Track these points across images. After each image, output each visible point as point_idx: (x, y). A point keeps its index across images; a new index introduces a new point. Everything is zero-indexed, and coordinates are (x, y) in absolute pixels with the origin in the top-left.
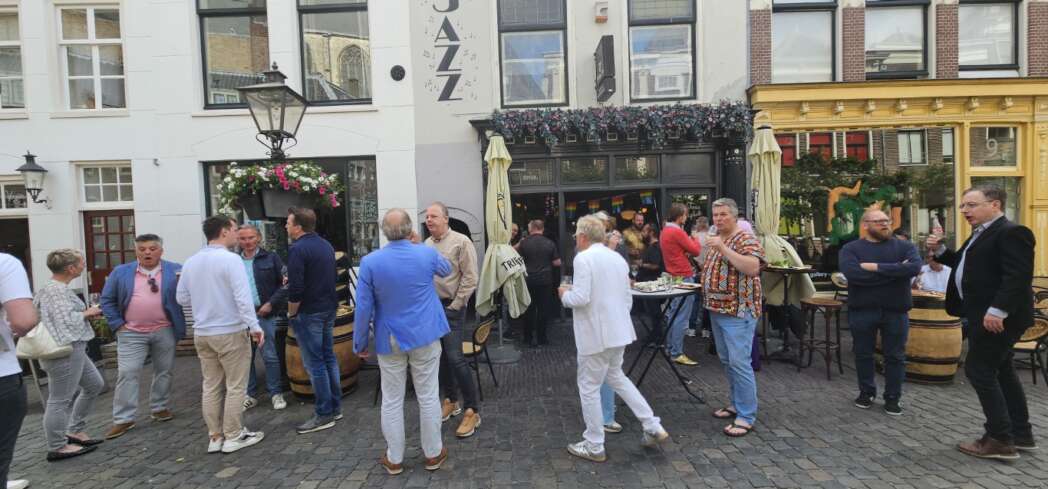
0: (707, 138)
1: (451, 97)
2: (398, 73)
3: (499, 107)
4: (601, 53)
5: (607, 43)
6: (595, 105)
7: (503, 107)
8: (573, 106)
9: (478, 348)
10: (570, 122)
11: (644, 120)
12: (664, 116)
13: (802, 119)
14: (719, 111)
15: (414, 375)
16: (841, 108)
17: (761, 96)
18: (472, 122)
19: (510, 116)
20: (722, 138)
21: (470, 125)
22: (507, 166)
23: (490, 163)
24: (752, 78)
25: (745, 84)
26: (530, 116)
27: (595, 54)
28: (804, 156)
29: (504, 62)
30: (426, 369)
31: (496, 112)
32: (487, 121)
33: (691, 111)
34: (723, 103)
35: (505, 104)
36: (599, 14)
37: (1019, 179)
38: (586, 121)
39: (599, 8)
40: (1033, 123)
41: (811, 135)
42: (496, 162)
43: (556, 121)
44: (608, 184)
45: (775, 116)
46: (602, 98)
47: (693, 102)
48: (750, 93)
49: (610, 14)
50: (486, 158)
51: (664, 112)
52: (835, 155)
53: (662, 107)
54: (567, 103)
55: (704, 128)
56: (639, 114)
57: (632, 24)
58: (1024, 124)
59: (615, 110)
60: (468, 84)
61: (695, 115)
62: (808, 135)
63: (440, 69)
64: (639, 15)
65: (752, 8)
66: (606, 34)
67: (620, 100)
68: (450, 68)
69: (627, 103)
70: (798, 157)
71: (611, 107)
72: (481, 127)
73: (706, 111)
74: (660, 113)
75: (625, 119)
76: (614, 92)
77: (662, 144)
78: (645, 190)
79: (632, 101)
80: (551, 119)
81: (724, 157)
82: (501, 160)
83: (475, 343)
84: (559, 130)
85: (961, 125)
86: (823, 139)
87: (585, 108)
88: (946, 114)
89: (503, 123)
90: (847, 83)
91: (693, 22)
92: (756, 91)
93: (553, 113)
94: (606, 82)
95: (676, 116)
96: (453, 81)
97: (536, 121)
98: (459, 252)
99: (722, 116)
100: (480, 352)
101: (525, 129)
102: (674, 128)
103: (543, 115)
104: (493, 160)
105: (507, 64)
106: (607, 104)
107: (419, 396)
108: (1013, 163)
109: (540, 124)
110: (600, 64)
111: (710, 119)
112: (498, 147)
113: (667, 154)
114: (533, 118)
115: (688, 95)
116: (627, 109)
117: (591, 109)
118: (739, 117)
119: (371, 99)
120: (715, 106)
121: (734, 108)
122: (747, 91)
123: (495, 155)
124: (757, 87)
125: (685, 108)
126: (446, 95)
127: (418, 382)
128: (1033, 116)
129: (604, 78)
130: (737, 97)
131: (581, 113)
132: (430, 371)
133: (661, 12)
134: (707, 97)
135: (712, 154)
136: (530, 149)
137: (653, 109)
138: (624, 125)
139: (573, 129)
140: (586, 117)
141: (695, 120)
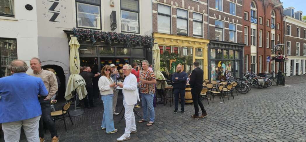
0: (142, 44)
1: (55, 21)
2: (29, 7)
3: (75, 27)
4: (112, 16)
5: (114, 13)
6: (110, 31)
7: (77, 27)
8: (103, 30)
9: (65, 112)
10: (102, 35)
11: (125, 38)
12: (131, 37)
13: (164, 42)
14: (145, 38)
15: (25, 130)
16: (172, 41)
17: (155, 35)
18: (64, 31)
19: (80, 31)
20: (146, 45)
21: (64, 32)
22: (78, 47)
23: (71, 46)
24: (153, 30)
25: (151, 32)
26: (88, 32)
27: (110, 16)
28: (165, 52)
29: (78, 12)
30: (33, 126)
31: (74, 28)
32: (70, 31)
33: (138, 37)
34: (146, 36)
35: (78, 26)
36: (111, 4)
37: (203, 59)
38: (108, 36)
39: (111, 2)
40: (205, 48)
41: (167, 47)
42: (73, 45)
43: (97, 34)
44: (115, 56)
45: (159, 41)
46: (113, 29)
47: (139, 34)
48: (153, 34)
49: (115, 4)
50: (70, 44)
51: (131, 36)
52: (171, 52)
53: (130, 35)
54: (101, 29)
55: (142, 42)
56: (124, 36)
57: (122, 9)
58: (203, 48)
59: (117, 33)
60: (63, 17)
61: (139, 38)
62: (166, 47)
63: (50, 10)
64: (124, 7)
65: (153, 12)
66: (114, 10)
67: (118, 31)
68: (54, 10)
69: (120, 32)
70: (164, 52)
71: (115, 33)
72: (68, 33)
73: (142, 37)
74: (130, 36)
75: (120, 37)
76: (116, 28)
77: (130, 45)
78: (126, 58)
79: (122, 32)
80: (95, 34)
81: (147, 50)
82: (75, 45)
83: (63, 110)
84: (98, 37)
85: (194, 47)
86: (169, 47)
87: (107, 31)
88: (191, 45)
89: (77, 33)
90: (173, 35)
91: (139, 13)
92: (154, 34)
93: (96, 32)
94: (114, 25)
95: (134, 38)
96: (56, 15)
97: (90, 34)
98: (49, 78)
99: (146, 39)
100: (66, 114)
101: (86, 36)
102: (134, 41)
103: (92, 32)
104: (72, 45)
105: (79, 13)
106: (114, 31)
107: (28, 138)
108: (202, 56)
109: (91, 35)
110: (112, 19)
111: (143, 40)
112: (74, 40)
113: (132, 48)
114: (89, 33)
115: (137, 32)
116: (120, 34)
117: (109, 32)
118: (150, 40)
119: (14, 16)
120: (144, 36)
121: (149, 37)
122: (152, 33)
123: (73, 43)
124: (154, 33)
125: (137, 36)
126: (53, 19)
127: (27, 132)
128: (205, 47)
129: (113, 23)
130: (150, 35)
131: (106, 33)
132: (35, 126)
133: (130, 8)
134: (142, 34)
135: (144, 49)
136: (88, 43)
137: (128, 35)
138: (119, 38)
139: (103, 38)
140: (107, 35)
141: (139, 39)
